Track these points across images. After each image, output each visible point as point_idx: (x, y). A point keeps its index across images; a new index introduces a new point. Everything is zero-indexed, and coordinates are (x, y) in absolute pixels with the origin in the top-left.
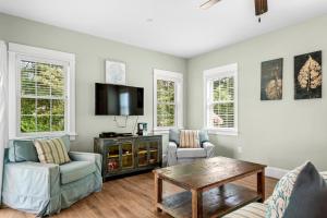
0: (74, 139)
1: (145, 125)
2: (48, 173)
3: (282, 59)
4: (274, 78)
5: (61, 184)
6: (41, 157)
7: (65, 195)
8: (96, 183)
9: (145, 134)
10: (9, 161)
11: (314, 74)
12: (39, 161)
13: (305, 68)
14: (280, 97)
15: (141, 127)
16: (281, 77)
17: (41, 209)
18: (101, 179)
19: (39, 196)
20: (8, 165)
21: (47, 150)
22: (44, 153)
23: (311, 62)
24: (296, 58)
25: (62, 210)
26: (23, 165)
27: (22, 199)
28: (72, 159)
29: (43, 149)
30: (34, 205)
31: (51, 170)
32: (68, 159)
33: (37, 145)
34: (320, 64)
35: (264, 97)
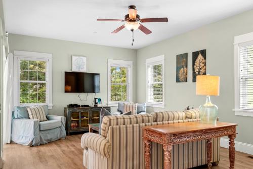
0: (51, 108)
1: (100, 100)
2: (33, 123)
3: (187, 54)
4: (183, 67)
5: (40, 130)
6: (31, 116)
7: (42, 137)
8: (61, 134)
9: (99, 105)
10: (14, 118)
11: (202, 65)
12: (29, 118)
13: (198, 61)
14: (186, 80)
15: (97, 101)
16: (187, 67)
17: (30, 142)
18: (64, 132)
19: (29, 135)
20: (14, 120)
21: (34, 112)
22: (32, 114)
23: (200, 57)
24: (193, 53)
25: (41, 145)
26: (21, 120)
27: (21, 137)
28: (48, 119)
29: (32, 112)
30: (26, 140)
31: (35, 122)
32: (45, 119)
33: (29, 110)
34: (205, 58)
35: (178, 80)
